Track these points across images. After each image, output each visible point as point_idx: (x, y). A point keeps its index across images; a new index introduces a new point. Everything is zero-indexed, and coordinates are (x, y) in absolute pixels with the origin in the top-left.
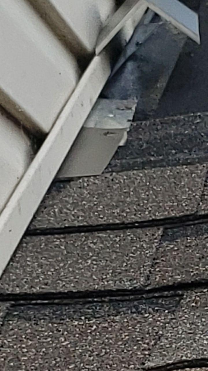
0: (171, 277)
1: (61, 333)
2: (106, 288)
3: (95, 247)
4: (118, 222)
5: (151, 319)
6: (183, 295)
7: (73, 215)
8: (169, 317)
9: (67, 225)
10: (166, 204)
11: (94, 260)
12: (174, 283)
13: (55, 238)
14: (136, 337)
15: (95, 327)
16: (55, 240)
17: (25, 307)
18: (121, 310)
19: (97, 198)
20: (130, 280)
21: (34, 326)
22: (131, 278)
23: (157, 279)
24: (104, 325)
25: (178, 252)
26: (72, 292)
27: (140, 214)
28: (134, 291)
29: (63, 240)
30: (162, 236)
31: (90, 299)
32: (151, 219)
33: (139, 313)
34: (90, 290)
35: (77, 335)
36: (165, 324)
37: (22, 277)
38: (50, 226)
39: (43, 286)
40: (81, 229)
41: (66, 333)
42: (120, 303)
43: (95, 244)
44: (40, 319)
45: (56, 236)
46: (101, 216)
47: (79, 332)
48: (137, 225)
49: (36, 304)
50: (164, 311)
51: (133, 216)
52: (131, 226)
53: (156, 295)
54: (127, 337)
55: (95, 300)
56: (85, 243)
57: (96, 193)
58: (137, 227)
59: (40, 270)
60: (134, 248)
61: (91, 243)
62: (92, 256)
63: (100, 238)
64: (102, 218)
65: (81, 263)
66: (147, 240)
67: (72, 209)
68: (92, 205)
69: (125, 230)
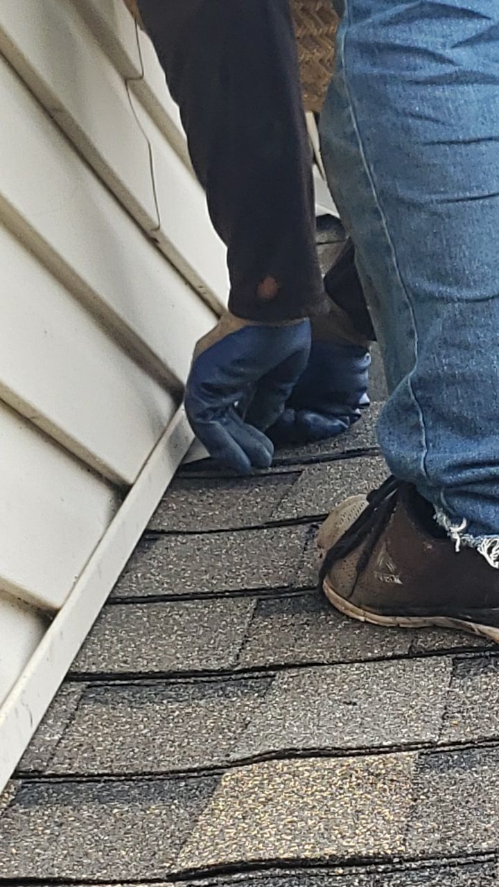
0: (263, 657)
1: (140, 719)
2: (191, 668)
3: (180, 619)
4: (206, 590)
5: (239, 704)
6: (274, 676)
7: (158, 582)
8: (259, 701)
9: (150, 594)
10: (260, 571)
11: (179, 635)
12: (266, 664)
13: (137, 608)
14: (222, 724)
15: (177, 713)
16: (137, 610)
17: (102, 689)
18: (206, 693)
19: (185, 562)
20: (218, 659)
21: (111, 711)
22: (219, 657)
23: (247, 659)
24: (187, 711)
25: (273, 630)
26: (152, 671)
27: (231, 582)
28: (222, 672)
29: (145, 611)
30: (255, 609)
31: (172, 680)
32: (243, 588)
33: (227, 696)
34: (173, 669)
35: (158, 722)
36: (254, 708)
37: (99, 653)
38: (132, 594)
39: (122, 665)
40: (166, 598)
41: (146, 719)
42: (206, 684)
43: (181, 616)
44: (118, 703)
45: (139, 605)
46: (189, 583)
47: (161, 719)
48: (227, 594)
49: (114, 685)
50: (254, 694)
51: (224, 584)
52: (221, 595)
53: (246, 676)
54: (212, 725)
55: (179, 680)
56: (170, 614)
57: (184, 556)
58: (227, 597)
59: (119, 645)
60: (224, 623)
61: (176, 614)
62: (177, 631)
63: (187, 609)
64: (189, 586)
65: (165, 638)
66: (238, 614)
67: (157, 574)
68: (179, 570)
69: (215, 599)
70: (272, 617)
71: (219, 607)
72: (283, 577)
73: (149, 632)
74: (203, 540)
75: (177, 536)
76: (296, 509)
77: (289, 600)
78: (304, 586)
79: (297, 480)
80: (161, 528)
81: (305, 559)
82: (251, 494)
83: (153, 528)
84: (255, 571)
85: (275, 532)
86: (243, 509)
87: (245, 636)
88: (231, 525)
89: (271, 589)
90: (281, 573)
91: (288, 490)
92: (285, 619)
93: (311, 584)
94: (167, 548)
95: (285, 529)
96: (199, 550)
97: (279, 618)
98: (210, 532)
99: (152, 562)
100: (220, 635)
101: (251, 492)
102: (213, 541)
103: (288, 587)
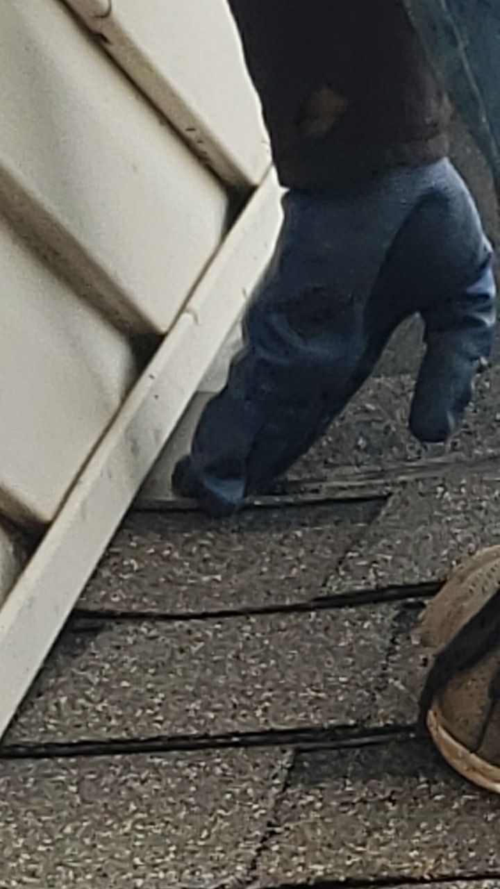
0: (303, 865)
3: (142, 789)
4: (195, 732)
7: (99, 714)
9: (83, 738)
10: (301, 694)
11: (139, 821)
12: (309, 879)
13: (58, 765)
16: (56, 770)
19: (154, 675)
20: (214, 869)
22: (216, 865)
23: (273, 870)
25: (324, 813)
27: (244, 716)
29: (74, 772)
30: (290, 770)
32: (267, 728)
38: (48, 738)
40: (115, 746)
43: (143, 782)
45: (60, 760)
46: (160, 718)
48: (235, 739)
51: (229, 721)
52: (226, 741)
56: (122, 779)
57: (152, 663)
58: (236, 745)
59: (21, 841)
60: (228, 796)
61: (135, 780)
62: (135, 812)
63: (156, 768)
64: (160, 722)
65: (110, 828)
66: (256, 779)
67: (98, 698)
68: (142, 690)
69: (210, 750)
70: (322, 785)
71: (218, 764)
72: (347, 706)
73: (79, 815)
74: (189, 632)
75: (140, 625)
76: (375, 573)
77: (358, 751)
78: (387, 725)
79: (377, 513)
80: (107, 606)
81: (390, 670)
82: (286, 542)
83: (93, 607)
84: (291, 693)
85: (333, 618)
86: (271, 571)
87: (269, 824)
88: (245, 603)
89: (323, 730)
90: (341, 698)
91: (361, 534)
92: (348, 789)
93: (400, 721)
94: (118, 648)
95: (352, 610)
96: (182, 651)
97: (337, 788)
98: (203, 616)
99: (88, 674)
100: (220, 821)
101: (286, 537)
102: (210, 633)
103: (355, 726)
